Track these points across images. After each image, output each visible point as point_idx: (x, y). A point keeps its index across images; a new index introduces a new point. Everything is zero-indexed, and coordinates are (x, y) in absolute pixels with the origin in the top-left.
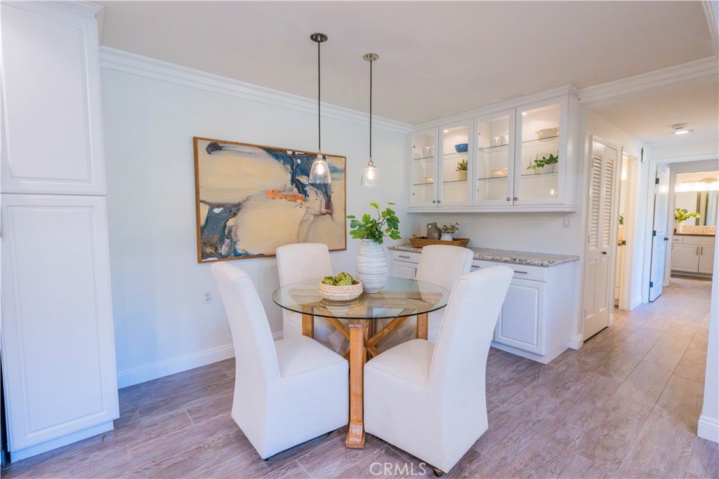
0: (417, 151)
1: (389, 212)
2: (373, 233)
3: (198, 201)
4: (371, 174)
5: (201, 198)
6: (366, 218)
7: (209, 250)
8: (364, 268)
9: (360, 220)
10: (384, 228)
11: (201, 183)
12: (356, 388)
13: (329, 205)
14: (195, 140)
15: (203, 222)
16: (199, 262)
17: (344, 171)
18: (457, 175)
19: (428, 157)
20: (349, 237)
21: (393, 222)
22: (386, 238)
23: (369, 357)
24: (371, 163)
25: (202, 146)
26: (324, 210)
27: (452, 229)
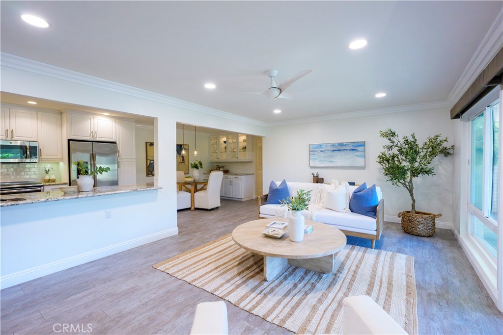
0: (212, 141)
1: (200, 162)
2: (196, 167)
3: (147, 159)
4: (196, 153)
5: (148, 158)
6: (195, 163)
7: (150, 173)
8: (194, 175)
9: (193, 164)
10: (199, 166)
11: (148, 154)
12: (193, 199)
13: (183, 160)
14: (146, 143)
15: (148, 165)
16: (147, 176)
17: (188, 149)
18: (224, 150)
19: (216, 144)
20: (190, 168)
21: (201, 164)
22: (199, 168)
23: (195, 192)
24: (196, 150)
25: (148, 144)
26: (182, 161)
27: (223, 167)
